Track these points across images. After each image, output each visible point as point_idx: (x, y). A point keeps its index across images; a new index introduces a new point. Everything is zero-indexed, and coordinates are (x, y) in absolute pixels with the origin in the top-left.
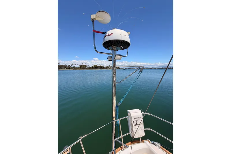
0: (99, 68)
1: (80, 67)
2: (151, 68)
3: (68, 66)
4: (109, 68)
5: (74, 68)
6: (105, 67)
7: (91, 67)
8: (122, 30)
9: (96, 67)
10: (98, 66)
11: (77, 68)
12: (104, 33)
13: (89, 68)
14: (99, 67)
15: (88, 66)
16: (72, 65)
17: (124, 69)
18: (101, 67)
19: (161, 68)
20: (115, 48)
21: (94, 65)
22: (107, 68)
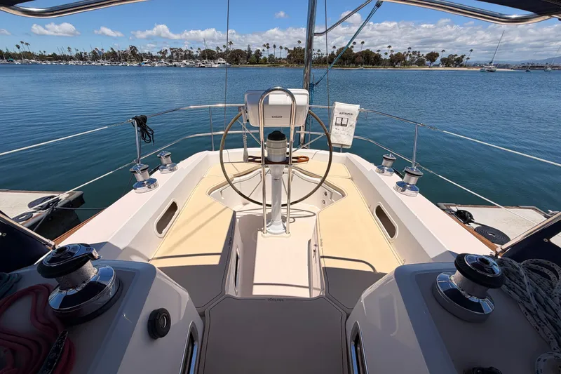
0: (357, 59)
1: (289, 57)
3: (253, 53)
4: (406, 64)
5: (273, 61)
6: (383, 57)
7: (325, 59)
9: (344, 59)
11: (280, 63)
14: (357, 55)
16: (266, 49)
17: (486, 68)
18: (370, 59)
21: (338, 48)
22: (397, 60)
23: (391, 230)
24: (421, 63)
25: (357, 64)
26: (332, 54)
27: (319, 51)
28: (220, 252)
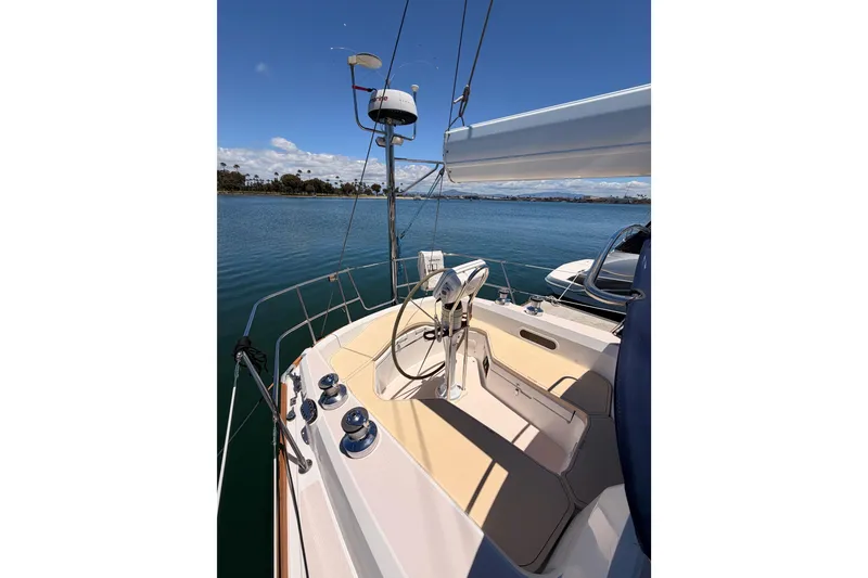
0: (308, 187)
2: (514, 199)
4: (356, 193)
6: (334, 186)
7: (267, 186)
8: (402, 93)
9: (291, 186)
10: (304, 178)
12: (370, 90)
13: (260, 188)
14: (306, 183)
15: (252, 177)
18: (320, 188)
19: (546, 200)
20: (389, 120)
21: (280, 175)
22: (347, 190)
23: (550, 345)
24: (368, 192)
25: (310, 192)
26: (276, 180)
27: (256, 176)
28: (490, 460)
